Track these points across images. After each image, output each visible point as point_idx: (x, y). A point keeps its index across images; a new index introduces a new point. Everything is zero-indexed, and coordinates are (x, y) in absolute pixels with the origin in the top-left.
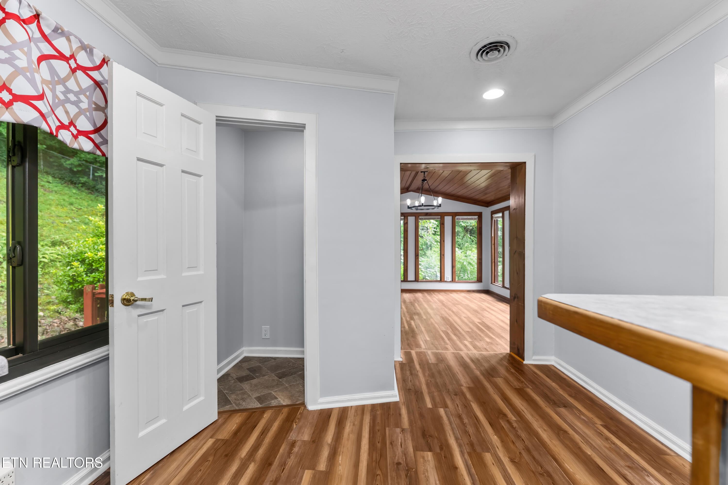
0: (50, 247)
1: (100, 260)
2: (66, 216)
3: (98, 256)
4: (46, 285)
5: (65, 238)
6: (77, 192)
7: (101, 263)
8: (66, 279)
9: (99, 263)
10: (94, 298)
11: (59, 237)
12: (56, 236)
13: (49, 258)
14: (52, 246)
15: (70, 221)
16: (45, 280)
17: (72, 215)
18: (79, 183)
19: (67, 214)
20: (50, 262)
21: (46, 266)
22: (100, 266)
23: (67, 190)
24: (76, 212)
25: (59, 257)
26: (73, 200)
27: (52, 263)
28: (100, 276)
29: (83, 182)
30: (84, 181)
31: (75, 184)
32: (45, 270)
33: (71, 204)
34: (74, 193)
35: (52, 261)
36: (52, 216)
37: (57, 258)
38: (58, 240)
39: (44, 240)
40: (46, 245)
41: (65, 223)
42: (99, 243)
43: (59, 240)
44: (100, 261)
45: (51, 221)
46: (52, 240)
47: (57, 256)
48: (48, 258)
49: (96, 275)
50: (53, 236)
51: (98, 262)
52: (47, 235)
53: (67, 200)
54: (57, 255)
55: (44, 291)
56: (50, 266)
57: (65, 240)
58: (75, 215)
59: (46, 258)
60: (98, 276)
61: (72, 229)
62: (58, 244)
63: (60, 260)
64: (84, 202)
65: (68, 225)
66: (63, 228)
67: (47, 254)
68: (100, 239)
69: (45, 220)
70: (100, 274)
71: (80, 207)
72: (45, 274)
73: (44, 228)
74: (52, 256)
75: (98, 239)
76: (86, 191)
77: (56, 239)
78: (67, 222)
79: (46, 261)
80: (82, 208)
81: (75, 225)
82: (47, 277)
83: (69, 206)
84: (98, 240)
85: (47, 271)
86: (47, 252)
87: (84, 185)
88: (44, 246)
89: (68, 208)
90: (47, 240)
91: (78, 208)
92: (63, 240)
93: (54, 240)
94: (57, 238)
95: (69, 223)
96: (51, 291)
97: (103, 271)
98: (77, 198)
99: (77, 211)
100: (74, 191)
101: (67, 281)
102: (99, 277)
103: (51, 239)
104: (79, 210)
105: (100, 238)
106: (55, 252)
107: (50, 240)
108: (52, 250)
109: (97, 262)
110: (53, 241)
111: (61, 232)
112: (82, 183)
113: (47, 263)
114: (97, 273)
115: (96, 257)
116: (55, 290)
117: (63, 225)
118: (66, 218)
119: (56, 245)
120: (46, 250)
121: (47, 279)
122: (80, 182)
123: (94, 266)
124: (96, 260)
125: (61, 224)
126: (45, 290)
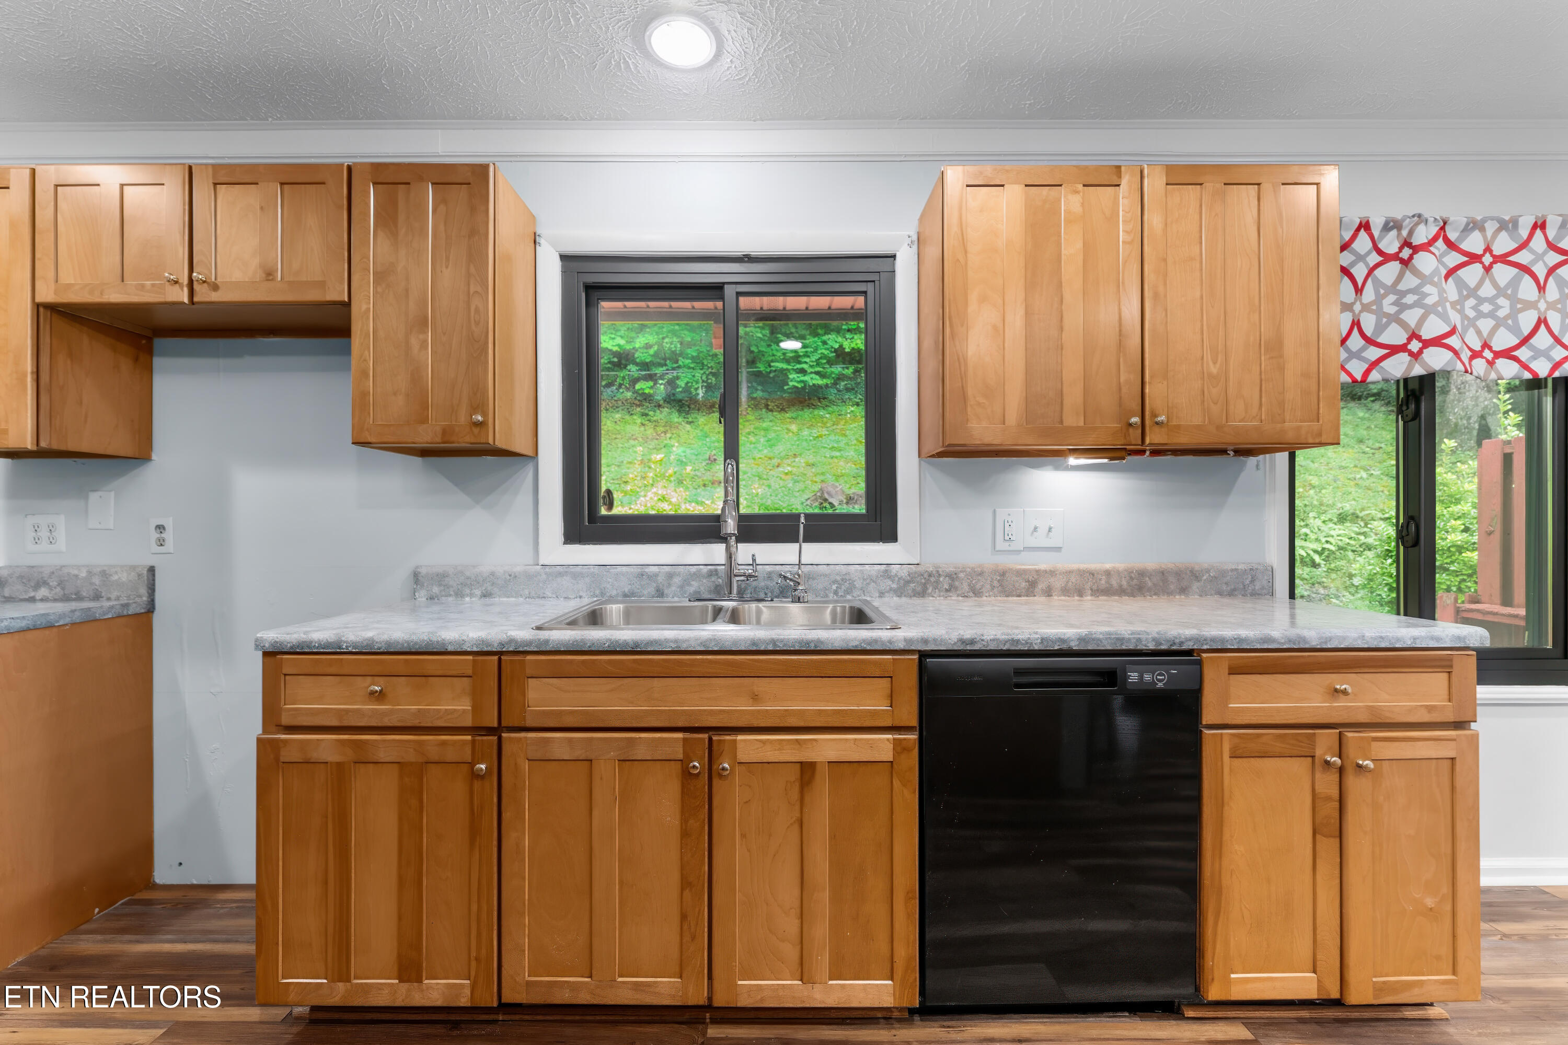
0: (1335, 524)
1: (1453, 549)
2: (1356, 466)
3: (1448, 541)
4: (1333, 591)
5: (1360, 507)
6: (1367, 415)
7: (1454, 555)
8: (1384, 580)
9: (1450, 555)
10: (1459, 617)
11: (1351, 505)
12: (1344, 504)
13: (1336, 543)
14: (1338, 521)
15: (1364, 475)
16: (1330, 580)
17: (1365, 462)
18: (1369, 395)
19: (1357, 462)
20: (1337, 551)
21: (1332, 557)
22: (1452, 562)
23: (1347, 415)
24: (1371, 455)
25: (1352, 542)
26: (1363, 433)
27: (1341, 553)
28: (1452, 581)
29: (1375, 391)
30: (1379, 389)
31: (1360, 398)
32: (1330, 564)
33: (1361, 441)
34: (1362, 419)
35: (1341, 548)
36: (1331, 469)
37: (1348, 543)
38: (1348, 511)
39: (1326, 511)
40: (1331, 520)
41: (1355, 479)
42: (1447, 516)
43: (1351, 511)
44: (1450, 551)
45: (1331, 477)
46: (1338, 512)
47: (1348, 541)
48: (1334, 544)
49: (1442, 578)
50: (1340, 505)
51: (1447, 553)
52: (1330, 502)
53: (1351, 433)
54: (1349, 538)
55: (1332, 600)
56: (1337, 557)
57: (1361, 512)
58: (1371, 463)
59: (1331, 544)
60: (1446, 580)
61: (1369, 489)
62: (1349, 518)
63: (1354, 548)
64: (1384, 433)
65: (1360, 482)
66: (1353, 490)
67: (1333, 536)
68: (1448, 509)
69: (1321, 476)
70: (1451, 577)
71: (1377, 445)
72: (1329, 571)
73: (1323, 491)
74: (1341, 540)
75: (1446, 508)
76: (1383, 409)
77: (1345, 509)
78: (1358, 476)
79: (1332, 548)
80: (1383, 445)
81: (1374, 483)
82: (1333, 576)
83: (1356, 447)
84: (1445, 511)
85: (1333, 566)
86: (1332, 533)
87: (1377, 397)
88: (1327, 523)
89: (1356, 451)
90: (1331, 511)
91: (1373, 447)
92: (1358, 512)
93: (1341, 511)
94: (1348, 507)
95: (1361, 478)
96: (1341, 601)
97: (1457, 571)
98: (1369, 428)
99: (1373, 454)
100: (1361, 414)
101: (1387, 584)
102: (1448, 583)
103: (1337, 509)
104: (1377, 451)
105: (1449, 507)
106: (1343, 532)
107: (1335, 511)
108: (1340, 529)
109: (1444, 553)
110: (1340, 515)
111: (1351, 497)
112: (1373, 395)
113: (1333, 553)
114: (1444, 575)
115: (1444, 543)
116: (1348, 600)
117: (1352, 483)
118: (1355, 469)
119: (1345, 519)
120: (1330, 529)
121: (1333, 580)
122: (1369, 392)
123: (1440, 560)
124: (1443, 550)
125: (1348, 481)
126: (1332, 598)
